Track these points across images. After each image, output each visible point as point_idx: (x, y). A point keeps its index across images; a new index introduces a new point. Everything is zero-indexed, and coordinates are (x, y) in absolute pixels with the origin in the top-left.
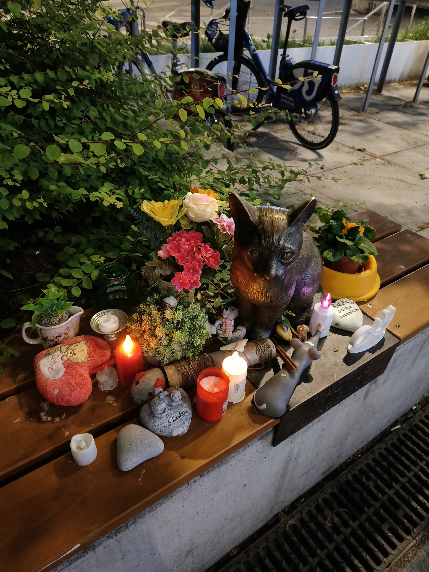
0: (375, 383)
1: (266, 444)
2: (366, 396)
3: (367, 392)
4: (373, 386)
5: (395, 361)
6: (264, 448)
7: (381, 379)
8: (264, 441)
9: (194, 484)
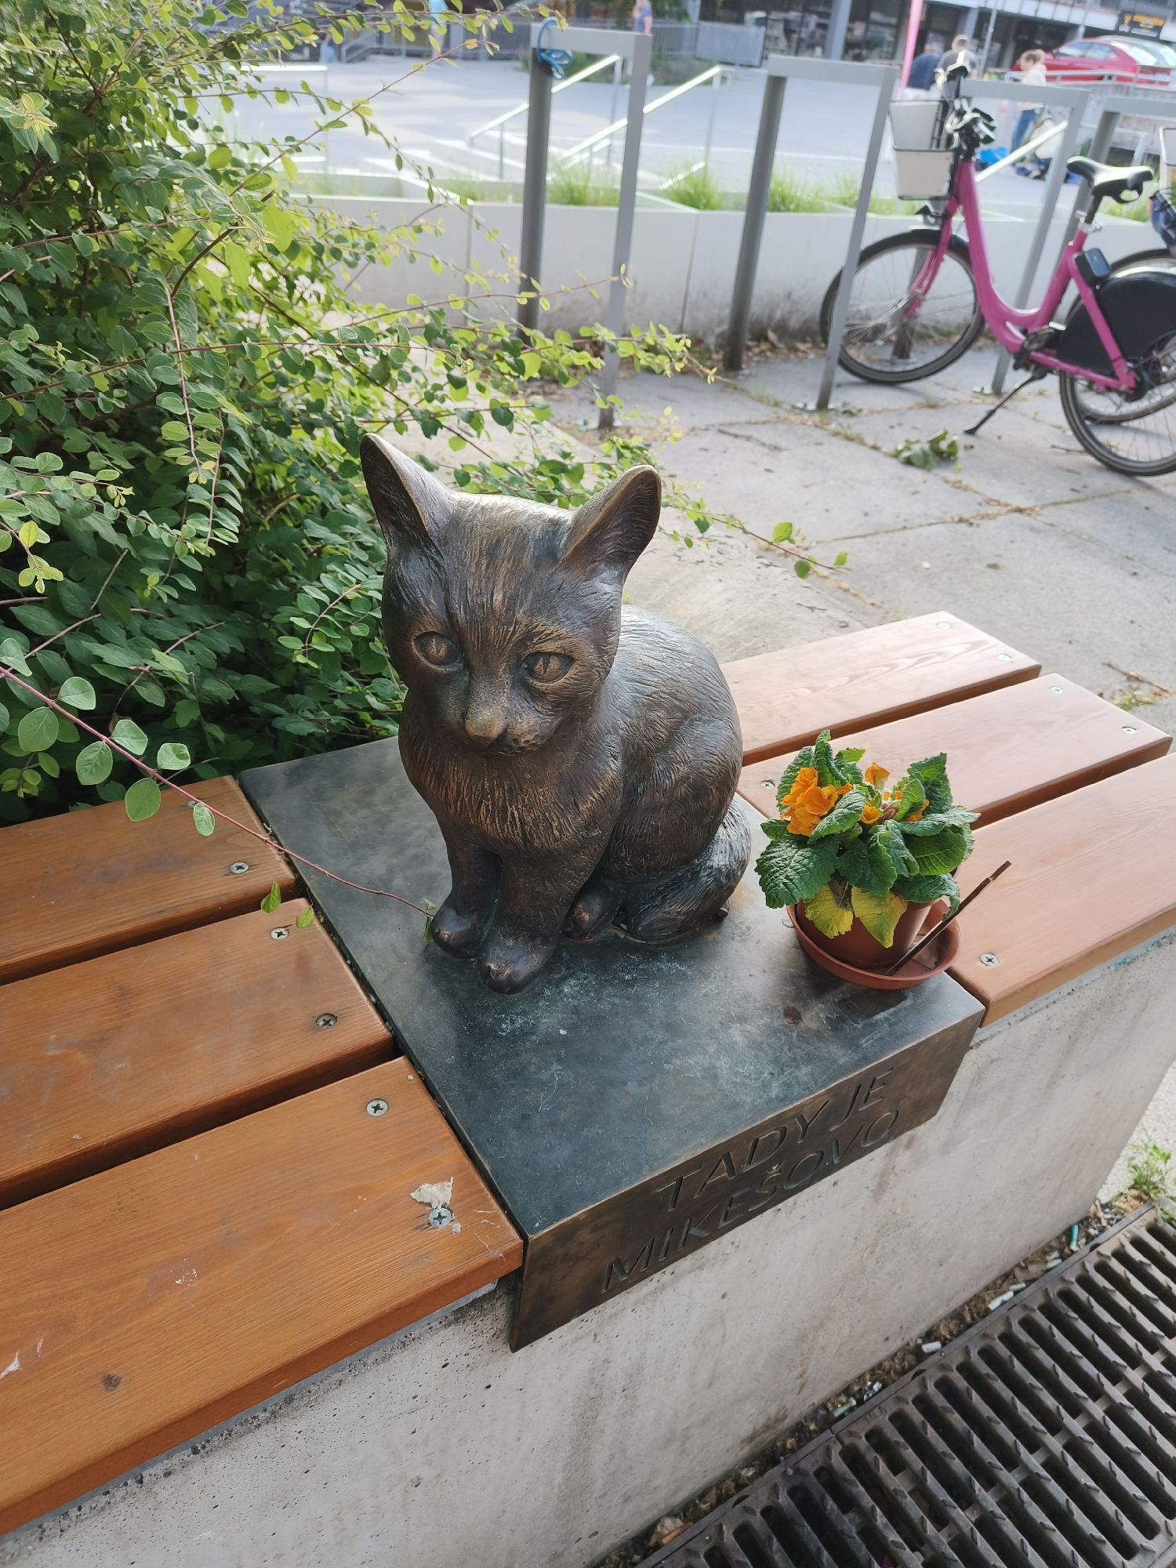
0: (909, 1145)
1: (480, 1340)
2: (880, 1189)
3: (882, 1176)
4: (904, 1158)
5: (979, 1077)
6: (473, 1353)
7: (929, 1133)
8: (470, 1328)
9: (165, 1482)
